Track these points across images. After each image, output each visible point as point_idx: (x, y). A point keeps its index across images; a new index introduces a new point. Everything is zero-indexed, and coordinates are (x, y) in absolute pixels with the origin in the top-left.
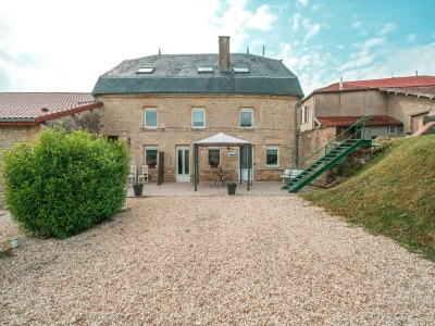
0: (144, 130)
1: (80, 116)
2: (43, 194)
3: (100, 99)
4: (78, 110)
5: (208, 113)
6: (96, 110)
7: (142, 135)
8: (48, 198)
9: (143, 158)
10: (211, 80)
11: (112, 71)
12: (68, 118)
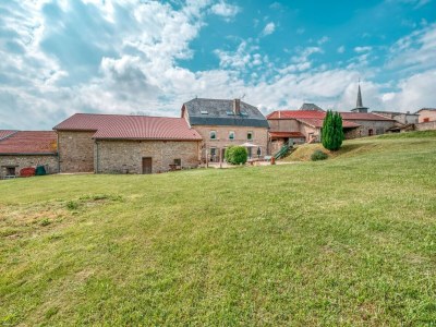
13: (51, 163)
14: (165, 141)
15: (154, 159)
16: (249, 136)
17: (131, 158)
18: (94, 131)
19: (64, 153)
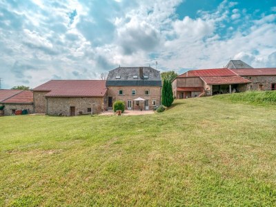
0: (119, 95)
10: (137, 81)
13: (31, 108)
14: (82, 97)
15: (76, 108)
16: (147, 93)
17: (64, 107)
18: (49, 91)
19: (36, 103)
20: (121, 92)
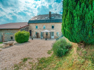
0: (35, 29)
1: (25, 27)
2: (18, 38)
3: (29, 24)
4: (25, 26)
5: (46, 26)
6: (28, 26)
7: (35, 30)
8: (19, 39)
9: (35, 34)
10: (47, 20)
11: (31, 19)
12: (24, 28)
20: (37, 27)
